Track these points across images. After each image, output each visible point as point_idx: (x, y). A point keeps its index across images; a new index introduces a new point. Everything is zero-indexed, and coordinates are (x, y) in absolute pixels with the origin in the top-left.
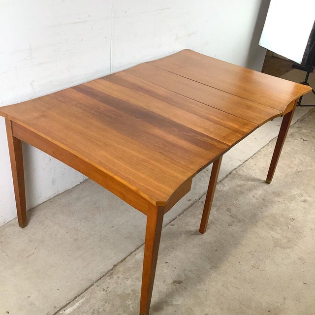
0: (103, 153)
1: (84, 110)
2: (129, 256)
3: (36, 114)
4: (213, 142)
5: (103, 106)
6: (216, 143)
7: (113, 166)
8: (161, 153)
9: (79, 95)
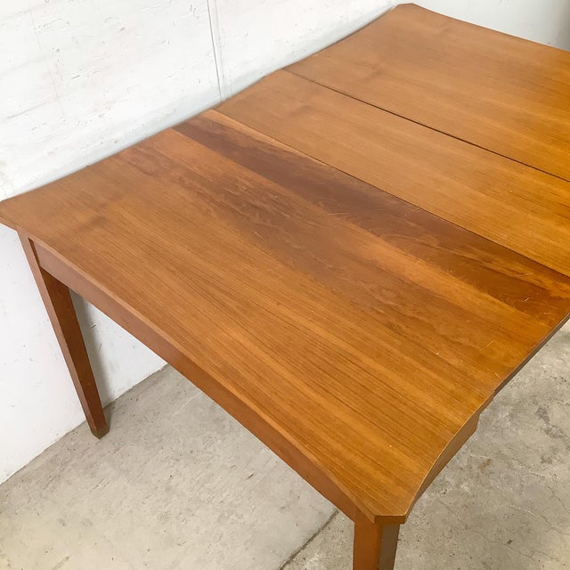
0: (237, 335)
1: (200, 194)
2: (288, 563)
3: (82, 218)
4: (540, 277)
5: (247, 178)
6: (548, 283)
7: (259, 378)
8: (390, 326)
9: (191, 151)
